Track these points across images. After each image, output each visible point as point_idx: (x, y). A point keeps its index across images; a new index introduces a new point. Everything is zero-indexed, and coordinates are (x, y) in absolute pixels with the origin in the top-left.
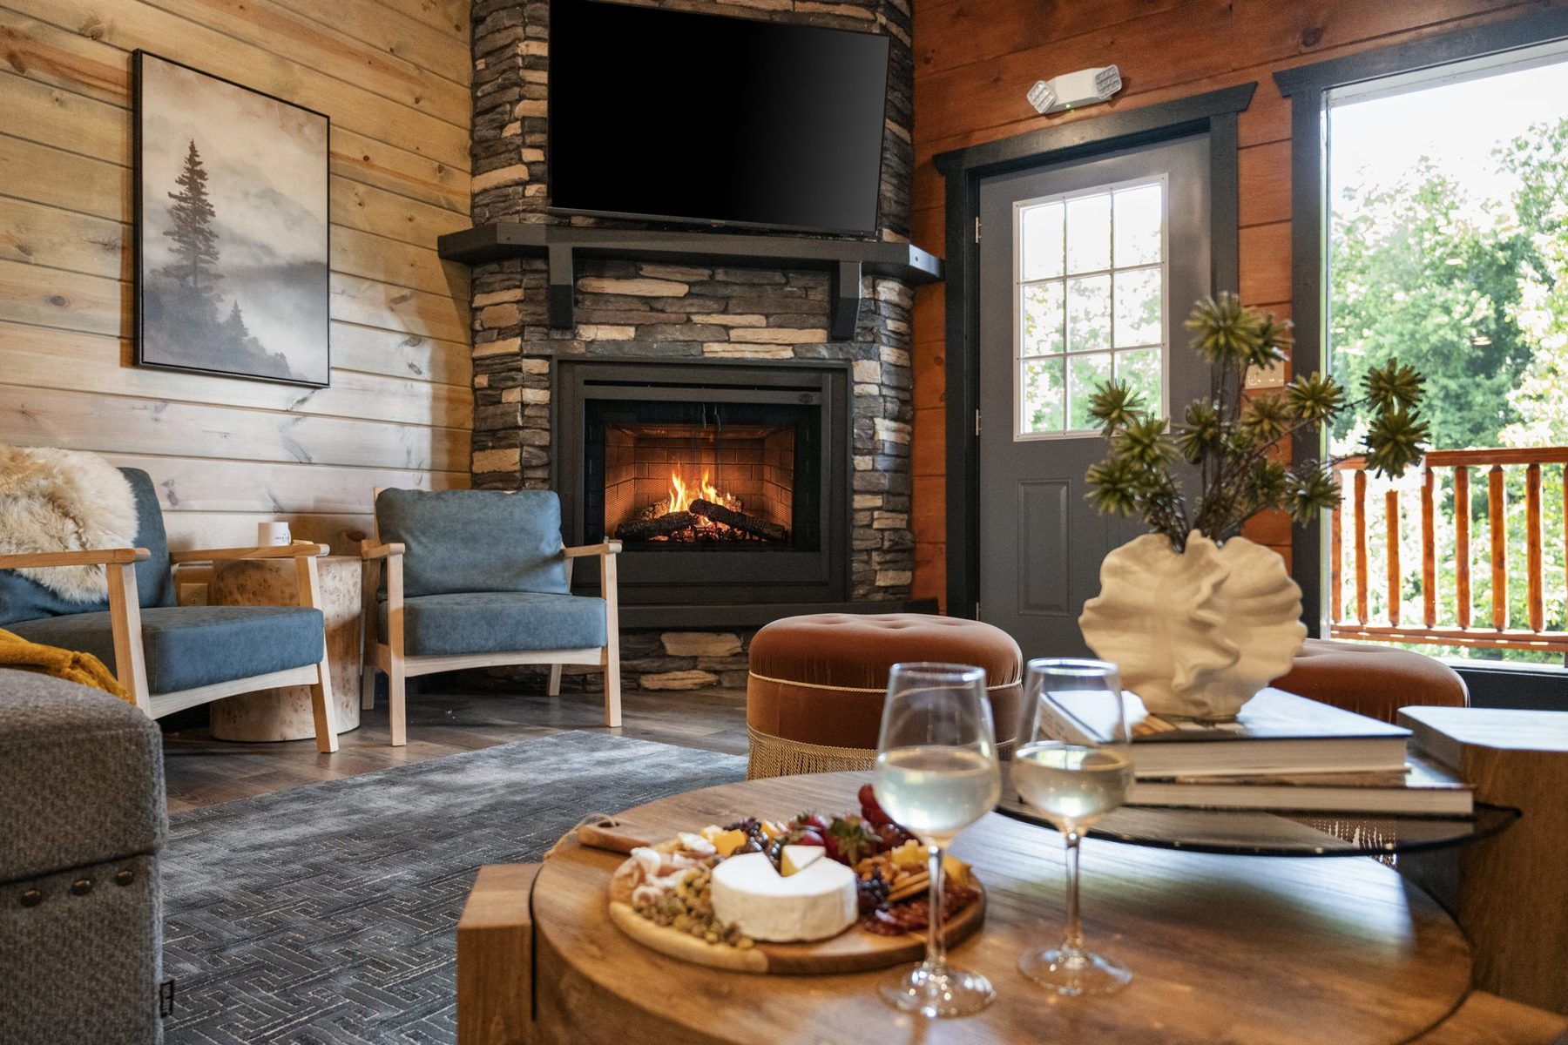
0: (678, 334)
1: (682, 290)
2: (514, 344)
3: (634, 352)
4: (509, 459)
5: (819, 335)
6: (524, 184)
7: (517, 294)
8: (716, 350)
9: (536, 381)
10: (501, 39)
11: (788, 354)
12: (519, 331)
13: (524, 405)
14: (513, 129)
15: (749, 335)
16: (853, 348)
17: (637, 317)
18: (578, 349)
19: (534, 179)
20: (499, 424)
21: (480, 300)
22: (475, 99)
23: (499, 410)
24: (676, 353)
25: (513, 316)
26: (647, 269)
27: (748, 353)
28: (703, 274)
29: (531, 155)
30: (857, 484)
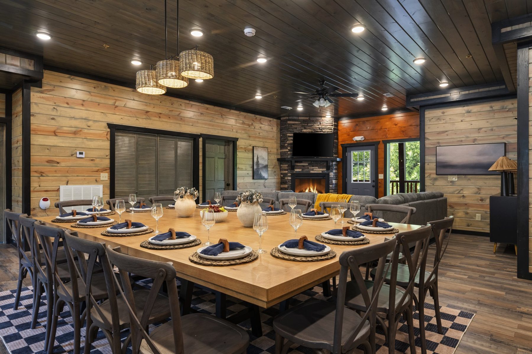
0: (307, 170)
1: (307, 164)
2: (287, 172)
3: (301, 172)
4: (286, 186)
5: (325, 169)
6: (288, 152)
7: (287, 165)
8: (312, 172)
9: (289, 176)
10: (285, 133)
11: (321, 172)
12: (287, 170)
13: (288, 179)
14: (286, 145)
15: (316, 170)
16: (330, 171)
17: (302, 168)
18: (295, 172)
19: (289, 151)
20: (284, 181)
21: (281, 166)
22: (281, 140)
23: (284, 180)
24: (307, 172)
25: (286, 168)
26: (303, 162)
27: (316, 172)
28: (310, 162)
29: (289, 148)
30: (330, 189)
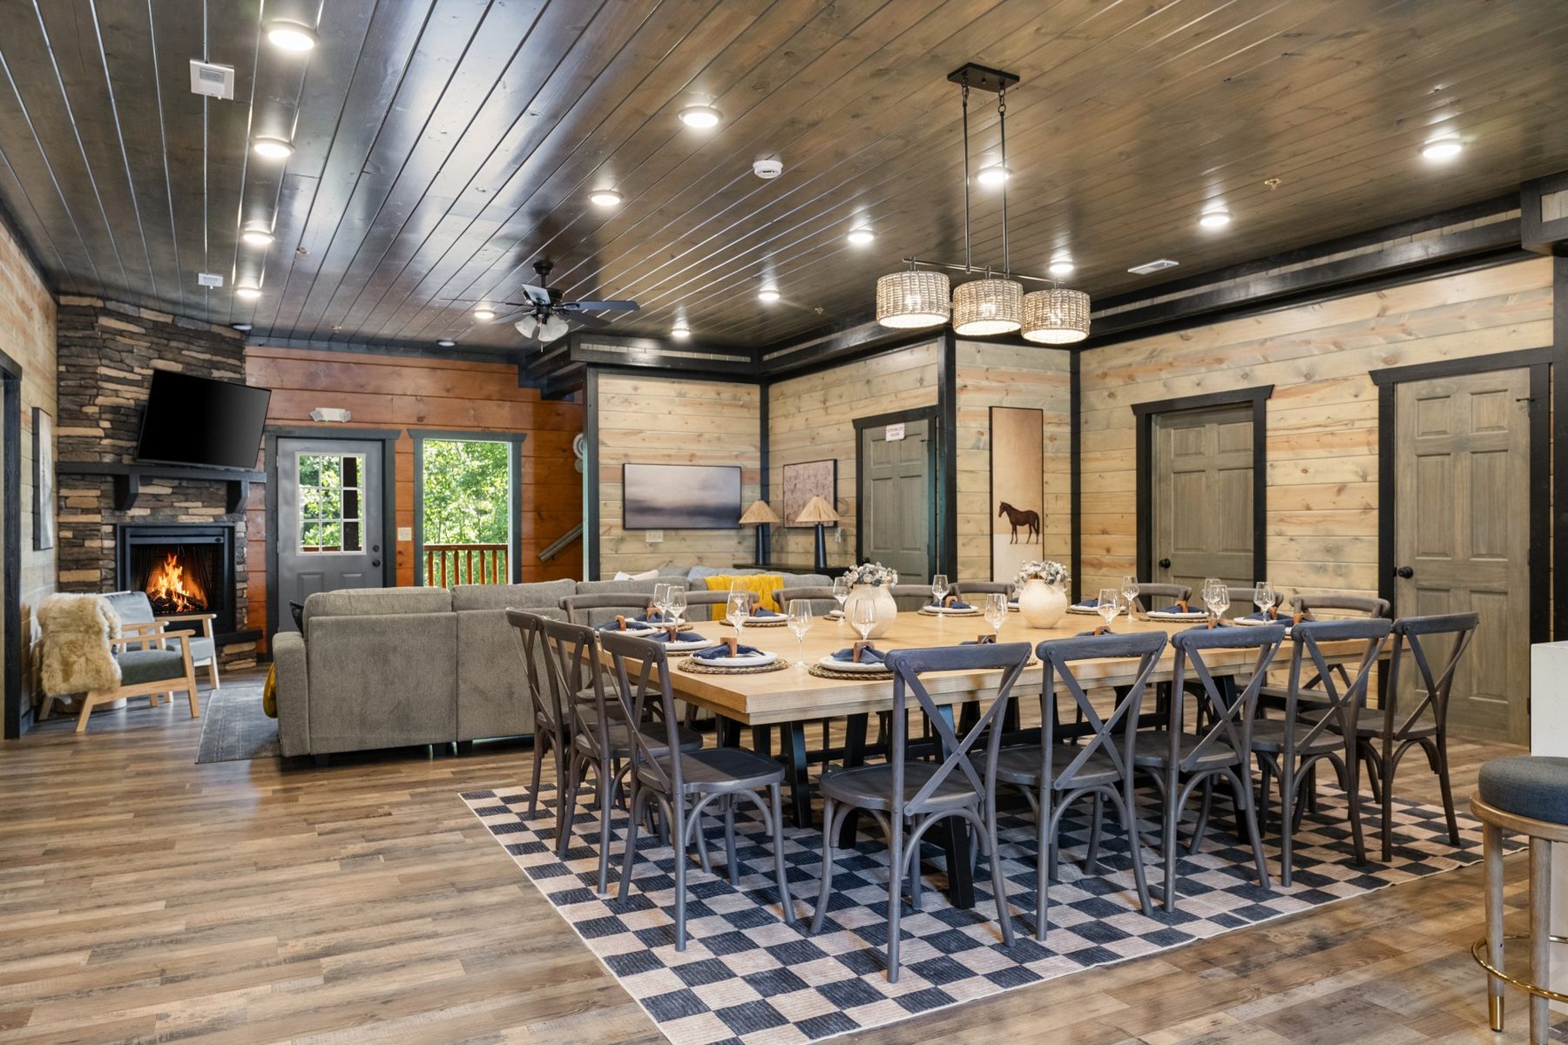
0: (168, 512)
1: (169, 491)
2: (97, 518)
3: (150, 521)
4: (94, 575)
5: (221, 511)
6: (101, 438)
7: (98, 493)
8: (184, 519)
9: (107, 536)
10: (82, 362)
11: (211, 520)
12: (98, 511)
13: (102, 548)
14: (90, 410)
15: (195, 511)
16: (236, 515)
17: (152, 504)
18: (127, 520)
19: (107, 437)
20: (83, 557)
21: (64, 492)
23: (83, 550)
24: (167, 522)
25: (94, 504)
26: (155, 481)
27: (196, 520)
28: (176, 483)
29: (106, 424)
30: (238, 578)
